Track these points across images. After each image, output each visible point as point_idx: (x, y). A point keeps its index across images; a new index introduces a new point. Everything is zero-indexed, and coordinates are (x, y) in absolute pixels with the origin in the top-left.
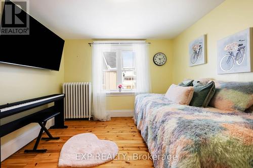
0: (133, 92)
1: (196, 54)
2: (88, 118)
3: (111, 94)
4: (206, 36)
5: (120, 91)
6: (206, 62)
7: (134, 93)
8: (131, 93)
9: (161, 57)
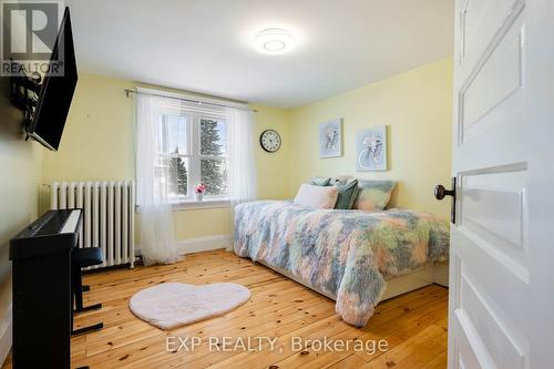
0: (226, 199)
1: (330, 141)
2: (129, 264)
3: (182, 205)
4: (342, 120)
5: (200, 198)
6: (343, 154)
7: (229, 202)
8: (224, 202)
9: (272, 137)
